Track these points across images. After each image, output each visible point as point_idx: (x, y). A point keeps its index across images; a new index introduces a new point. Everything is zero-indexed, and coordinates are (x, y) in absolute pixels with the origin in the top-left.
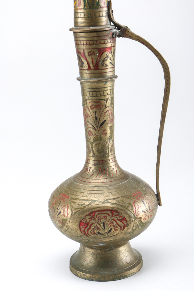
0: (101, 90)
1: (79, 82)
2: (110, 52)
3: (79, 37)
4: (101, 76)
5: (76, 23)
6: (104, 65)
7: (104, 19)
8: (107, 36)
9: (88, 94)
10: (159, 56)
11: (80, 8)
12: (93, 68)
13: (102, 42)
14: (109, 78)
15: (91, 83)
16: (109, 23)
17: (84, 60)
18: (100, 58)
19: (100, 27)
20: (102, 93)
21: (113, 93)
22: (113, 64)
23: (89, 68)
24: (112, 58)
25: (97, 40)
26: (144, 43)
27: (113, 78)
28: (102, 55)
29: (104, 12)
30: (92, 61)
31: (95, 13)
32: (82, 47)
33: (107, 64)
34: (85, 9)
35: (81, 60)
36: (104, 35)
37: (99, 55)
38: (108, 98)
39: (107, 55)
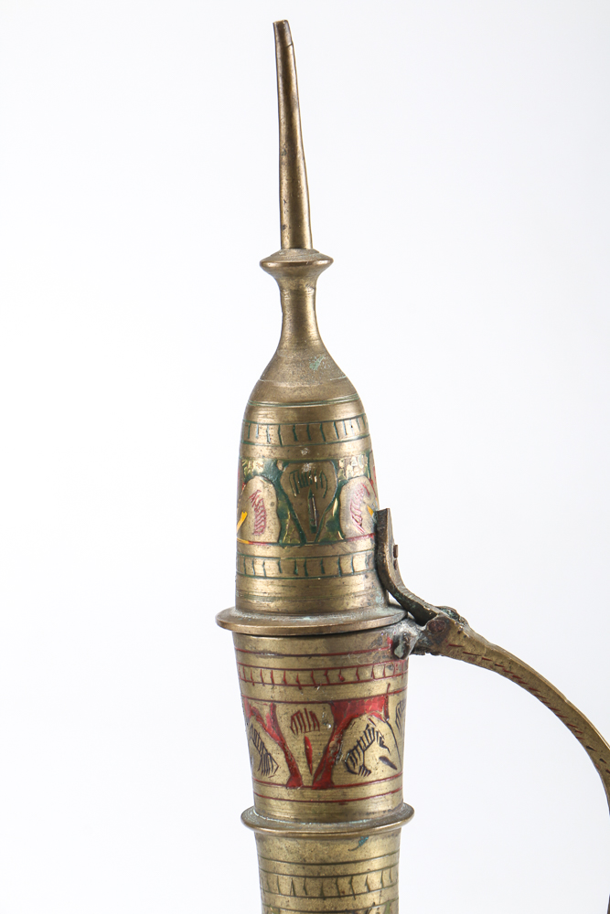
0: (340, 870)
1: (250, 834)
2: (380, 717)
3: (255, 653)
4: (341, 814)
5: (243, 597)
6: (357, 771)
7: (360, 585)
8: (369, 651)
9: (286, 888)
10: (586, 736)
11: (262, 538)
12: (311, 778)
13: (349, 675)
14: (374, 820)
15: (301, 841)
16: (379, 599)
17: (272, 746)
18: (339, 741)
19: (342, 618)
20: (344, 883)
21: (393, 884)
22: (394, 765)
23: (294, 780)
24: (388, 741)
25: (327, 670)
26: (524, 680)
27: (393, 819)
28: (346, 728)
29: (360, 555)
30: (308, 753)
31: (322, 561)
32: (267, 692)
33: (366, 763)
34: (283, 546)
35: (263, 744)
36: (358, 649)
37: (334, 729)
38: (369, 903)
39: (370, 731)
